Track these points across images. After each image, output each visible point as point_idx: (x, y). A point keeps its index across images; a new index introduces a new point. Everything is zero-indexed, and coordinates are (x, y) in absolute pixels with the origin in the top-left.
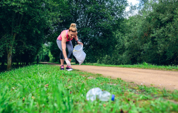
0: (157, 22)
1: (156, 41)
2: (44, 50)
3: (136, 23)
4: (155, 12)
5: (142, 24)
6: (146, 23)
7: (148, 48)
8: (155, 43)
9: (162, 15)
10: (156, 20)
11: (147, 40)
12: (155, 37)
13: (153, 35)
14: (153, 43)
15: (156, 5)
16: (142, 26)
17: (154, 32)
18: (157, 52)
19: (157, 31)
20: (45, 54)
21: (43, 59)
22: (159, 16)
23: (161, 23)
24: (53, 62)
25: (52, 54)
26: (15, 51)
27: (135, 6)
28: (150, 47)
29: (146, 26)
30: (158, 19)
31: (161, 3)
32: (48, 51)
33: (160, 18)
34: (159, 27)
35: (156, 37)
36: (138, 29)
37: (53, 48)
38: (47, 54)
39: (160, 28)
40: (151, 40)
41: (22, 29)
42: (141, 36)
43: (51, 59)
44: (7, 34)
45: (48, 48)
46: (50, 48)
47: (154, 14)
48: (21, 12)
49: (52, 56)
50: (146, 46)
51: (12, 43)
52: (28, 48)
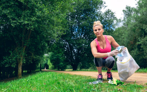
0: (141, 31)
1: (142, 48)
2: (45, 60)
3: (122, 34)
4: (138, 23)
5: (128, 34)
6: (132, 33)
7: (136, 54)
8: (141, 49)
9: (145, 26)
10: (140, 30)
11: (133, 47)
12: (140, 45)
13: (139, 43)
14: (139, 50)
15: (139, 17)
16: (129, 36)
17: (140, 40)
18: (144, 57)
19: (142, 39)
20: (45, 63)
21: (43, 67)
22: (143, 26)
23: (144, 32)
24: (52, 70)
25: (51, 63)
26: (25, 61)
27: (120, 20)
28: (137, 53)
29: (132, 36)
30: (142, 29)
31: (143, 16)
32: (47, 60)
33: (144, 28)
34: (143, 35)
35: (142, 44)
36: (125, 38)
37: (53, 57)
38: (46, 62)
39: (145, 37)
40: (137, 47)
41: (31, 42)
42: (127, 44)
43: (50, 67)
44: (19, 47)
45: (48, 57)
46: (50, 57)
47: (138, 25)
48: (32, 28)
49: (51, 64)
50: (133, 53)
51: (23, 54)
52: (35, 58)
